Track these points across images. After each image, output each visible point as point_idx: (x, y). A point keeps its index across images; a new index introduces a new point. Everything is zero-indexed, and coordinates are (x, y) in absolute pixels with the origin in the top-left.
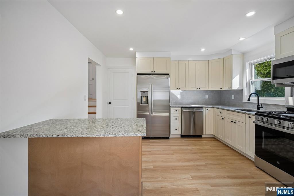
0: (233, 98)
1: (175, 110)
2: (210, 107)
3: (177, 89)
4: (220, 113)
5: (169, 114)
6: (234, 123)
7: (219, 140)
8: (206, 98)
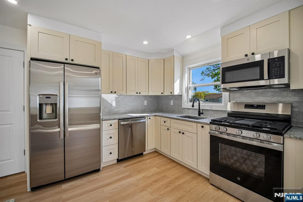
0: (172, 104)
1: (110, 124)
2: (152, 115)
3: (112, 92)
4: (165, 122)
5: (99, 125)
6: (183, 133)
7: (162, 154)
8: (145, 104)
